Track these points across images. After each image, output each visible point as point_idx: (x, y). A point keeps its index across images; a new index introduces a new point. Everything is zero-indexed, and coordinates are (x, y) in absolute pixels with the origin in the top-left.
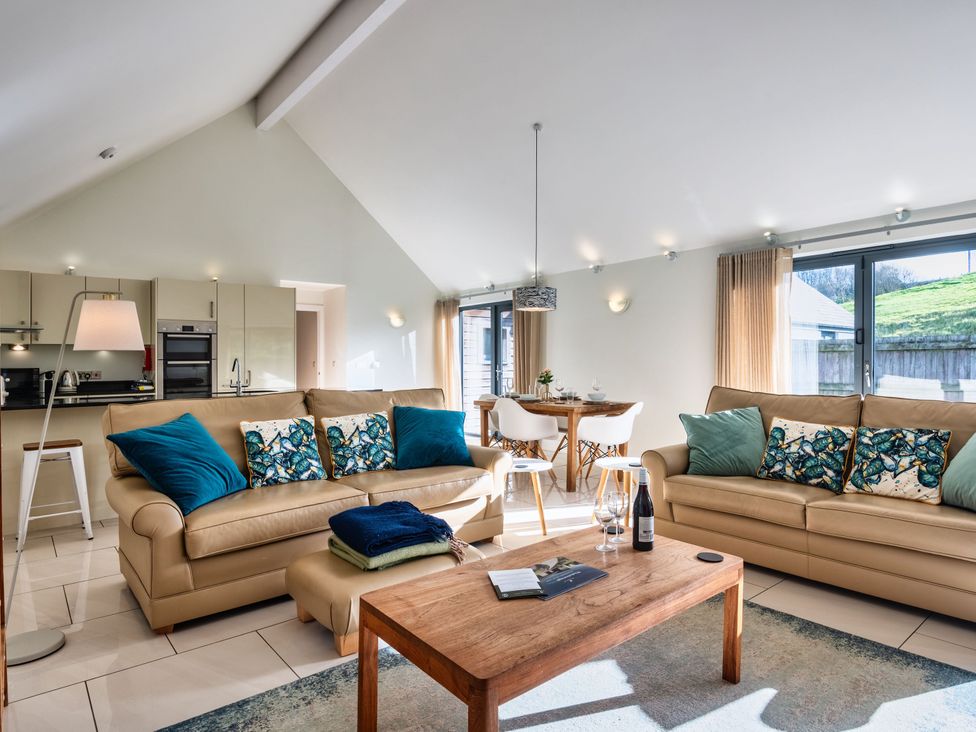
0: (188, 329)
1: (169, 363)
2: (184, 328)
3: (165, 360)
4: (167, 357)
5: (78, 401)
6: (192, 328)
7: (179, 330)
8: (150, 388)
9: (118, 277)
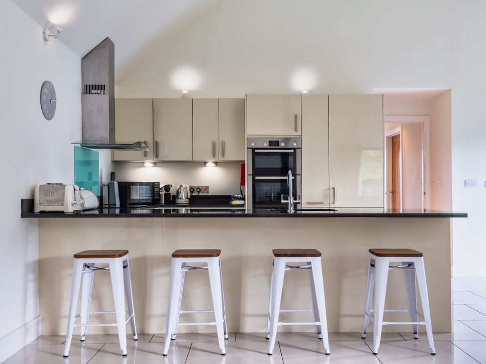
0: (274, 143)
1: (257, 178)
2: (271, 143)
3: (254, 175)
4: (256, 172)
5: (189, 212)
6: (277, 143)
7: (266, 145)
8: (241, 202)
9: (218, 98)
